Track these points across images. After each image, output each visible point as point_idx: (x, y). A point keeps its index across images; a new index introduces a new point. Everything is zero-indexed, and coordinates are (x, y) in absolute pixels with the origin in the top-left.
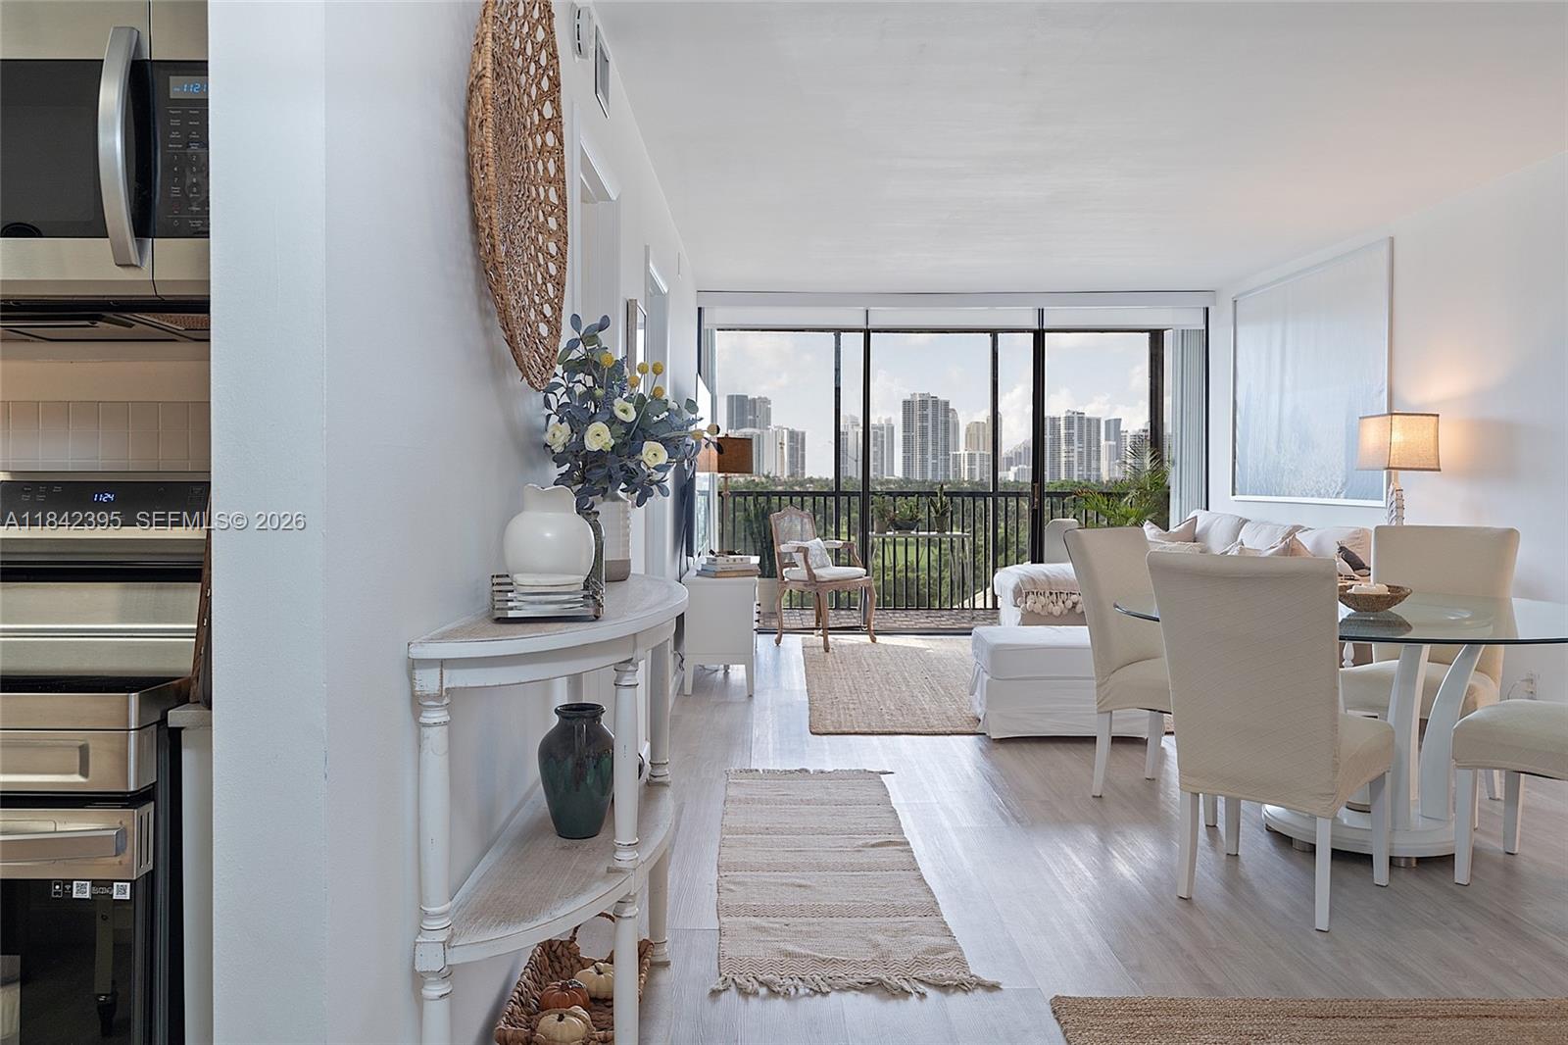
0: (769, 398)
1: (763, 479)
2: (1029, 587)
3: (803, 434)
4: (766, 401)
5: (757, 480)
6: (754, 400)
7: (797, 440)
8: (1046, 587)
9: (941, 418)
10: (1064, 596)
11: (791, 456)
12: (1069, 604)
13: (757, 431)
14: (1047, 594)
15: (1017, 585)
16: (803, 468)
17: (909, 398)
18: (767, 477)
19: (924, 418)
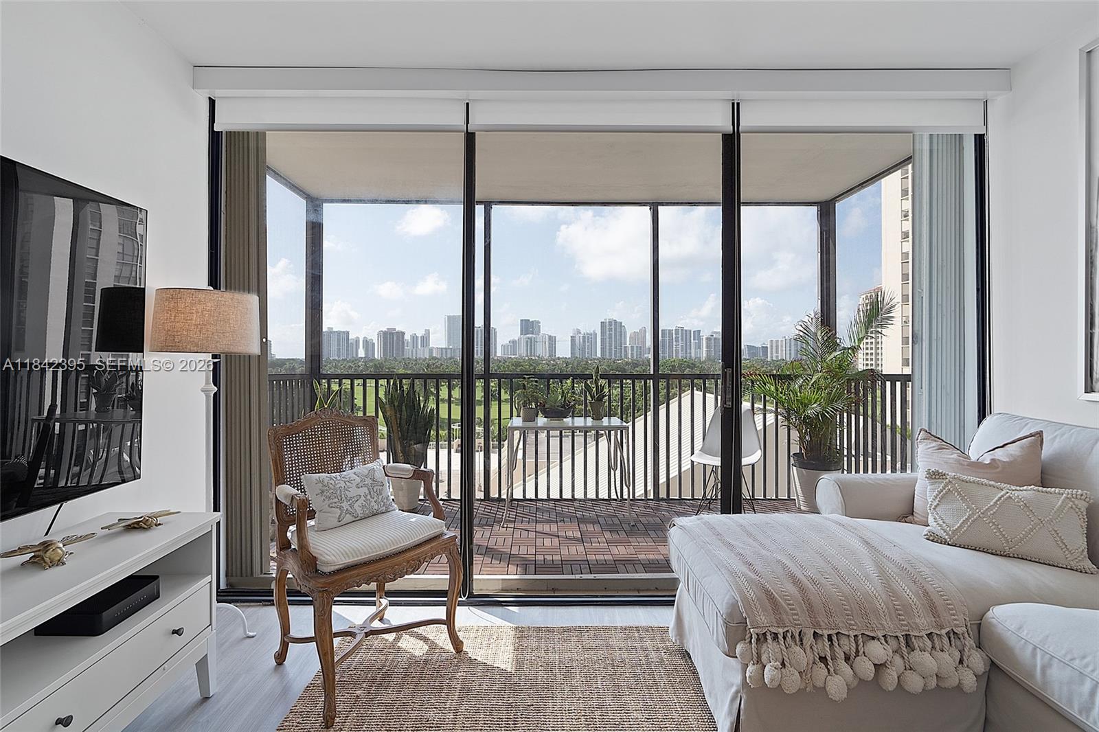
0: (540, 320)
1: (537, 358)
2: (764, 620)
3: (555, 337)
4: (538, 322)
5: (533, 358)
6: (533, 321)
7: (552, 340)
8: (803, 619)
9: (618, 330)
10: (848, 645)
11: (549, 347)
12: (866, 668)
13: (534, 336)
14: (809, 639)
15: (734, 606)
16: (555, 353)
17: (603, 321)
18: (539, 357)
19: (610, 330)
